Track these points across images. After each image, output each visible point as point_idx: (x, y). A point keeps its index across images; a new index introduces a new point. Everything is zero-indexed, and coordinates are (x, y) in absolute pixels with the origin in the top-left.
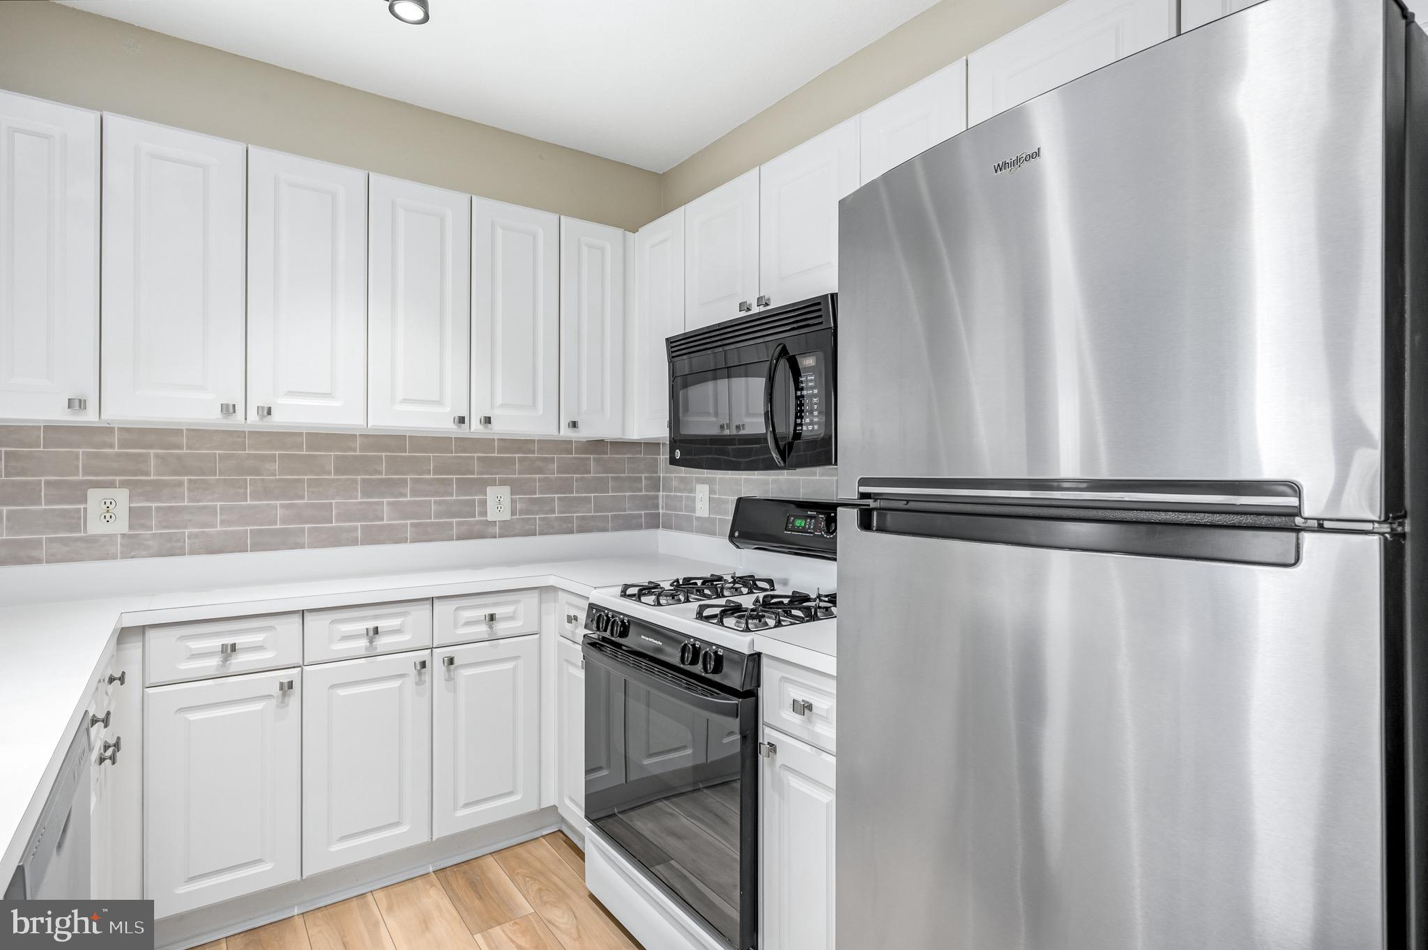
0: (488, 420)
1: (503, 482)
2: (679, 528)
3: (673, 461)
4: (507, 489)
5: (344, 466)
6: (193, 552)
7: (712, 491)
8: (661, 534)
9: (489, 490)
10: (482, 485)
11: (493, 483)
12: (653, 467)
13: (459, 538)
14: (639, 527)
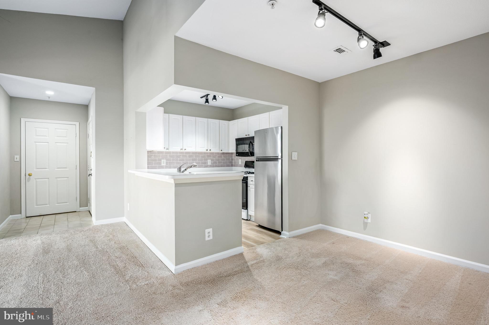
0: (210, 150)
1: (210, 159)
2: (236, 166)
3: (236, 156)
4: (210, 160)
5: (190, 156)
6: (172, 168)
7: (241, 160)
8: (233, 167)
9: (208, 160)
10: (207, 159)
11: (208, 159)
12: (232, 157)
13: (204, 167)
14: (230, 166)
